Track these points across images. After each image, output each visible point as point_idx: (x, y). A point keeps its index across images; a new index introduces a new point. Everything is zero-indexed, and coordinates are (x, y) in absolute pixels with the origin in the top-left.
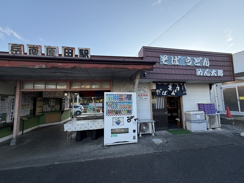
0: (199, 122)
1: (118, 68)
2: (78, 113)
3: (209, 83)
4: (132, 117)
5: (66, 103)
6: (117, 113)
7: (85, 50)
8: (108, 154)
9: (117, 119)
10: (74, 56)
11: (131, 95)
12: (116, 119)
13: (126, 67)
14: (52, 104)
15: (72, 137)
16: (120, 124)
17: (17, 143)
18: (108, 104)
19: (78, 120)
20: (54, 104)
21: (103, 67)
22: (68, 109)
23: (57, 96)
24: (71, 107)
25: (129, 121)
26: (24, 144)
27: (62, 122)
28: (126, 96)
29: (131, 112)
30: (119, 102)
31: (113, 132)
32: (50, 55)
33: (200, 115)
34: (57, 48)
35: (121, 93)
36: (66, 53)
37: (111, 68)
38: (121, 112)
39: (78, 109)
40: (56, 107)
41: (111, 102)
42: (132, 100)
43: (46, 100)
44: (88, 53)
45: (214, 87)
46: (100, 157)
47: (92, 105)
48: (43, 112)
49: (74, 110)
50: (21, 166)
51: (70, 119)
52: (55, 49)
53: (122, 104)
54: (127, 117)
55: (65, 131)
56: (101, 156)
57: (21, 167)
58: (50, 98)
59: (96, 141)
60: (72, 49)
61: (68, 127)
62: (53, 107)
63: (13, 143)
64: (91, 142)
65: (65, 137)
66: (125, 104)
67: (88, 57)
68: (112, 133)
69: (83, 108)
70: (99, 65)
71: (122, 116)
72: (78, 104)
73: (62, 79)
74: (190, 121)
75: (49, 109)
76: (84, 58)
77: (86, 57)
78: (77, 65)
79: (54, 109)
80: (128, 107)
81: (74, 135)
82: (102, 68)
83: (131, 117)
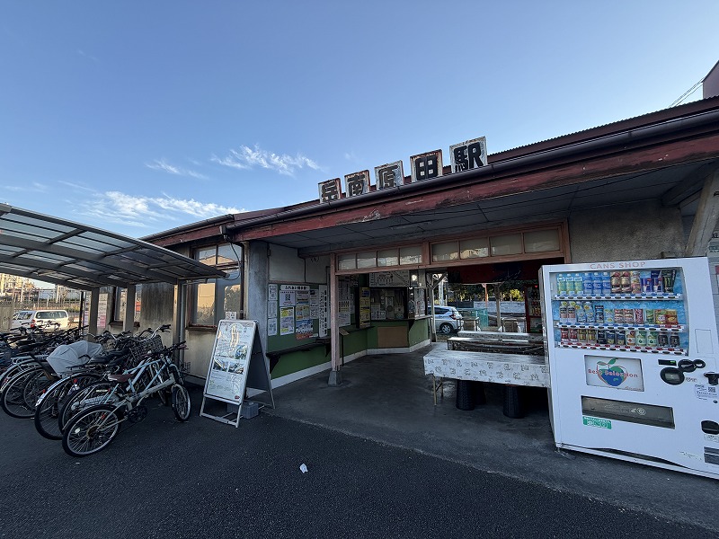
1: (605, 172)
2: (446, 329)
4: (692, 366)
5: (417, 300)
6: (605, 342)
7: (471, 147)
8: (580, 484)
9: (607, 361)
10: (440, 173)
11: (675, 272)
12: (603, 364)
13: (643, 160)
14: (387, 302)
15: (445, 395)
16: (623, 385)
17: (340, 381)
18: (563, 306)
19: (454, 349)
20: (391, 304)
21: (535, 183)
22: (423, 316)
23: (397, 282)
24: (427, 311)
25: (671, 376)
26: (349, 386)
27: (412, 349)
28: (647, 276)
29: (682, 340)
30: (613, 298)
31: (589, 409)
32: (386, 186)
34: (399, 165)
35: (617, 265)
36: (422, 169)
37: (568, 178)
38: (624, 338)
39: (445, 318)
40: (396, 310)
41: (575, 298)
42: (681, 289)
43: (376, 293)
44: (479, 152)
46: (547, 480)
47: (484, 306)
48: (371, 321)
49: (436, 320)
50: (353, 432)
51: (428, 342)
52: (396, 167)
53: (626, 307)
54: (661, 362)
55: (426, 373)
56: (551, 479)
57: (354, 435)
58: (384, 288)
59: (521, 422)
60: (435, 156)
61: (435, 365)
62: (390, 309)
63: (333, 380)
64: (502, 422)
65: (426, 390)
66: (643, 306)
67: (480, 164)
68: (585, 412)
69: (458, 315)
70: (521, 179)
71: (628, 354)
72: (441, 303)
73: (410, 238)
75: (383, 315)
76: (469, 171)
77: (476, 166)
78: (450, 195)
79: (391, 315)
80: (661, 319)
81: (447, 390)
82: (532, 188)
83: (682, 362)
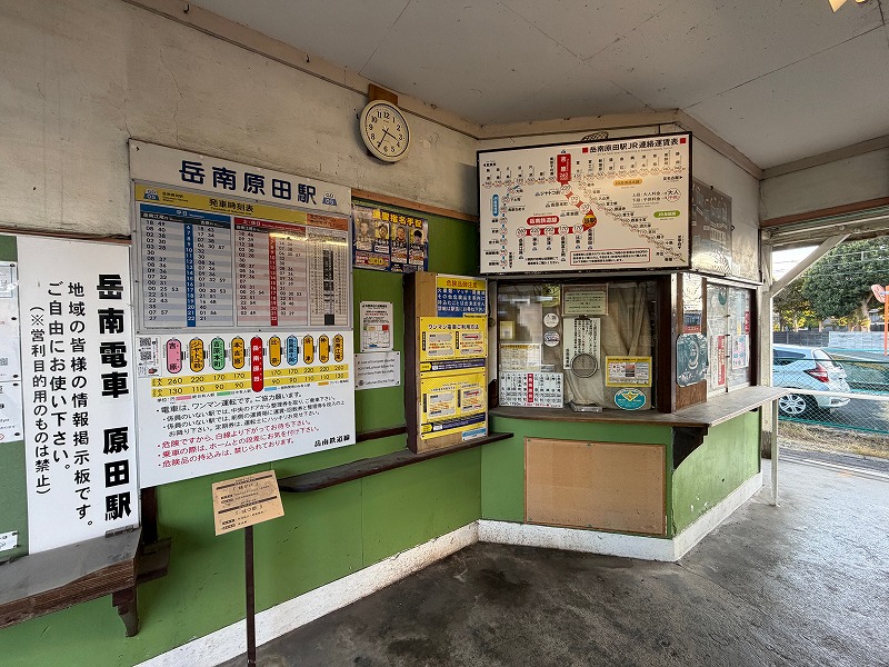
2: (791, 402)
5: (717, 330)
14: (574, 339)
20: (591, 344)
40: (615, 371)
48: (495, 413)
75: (550, 390)
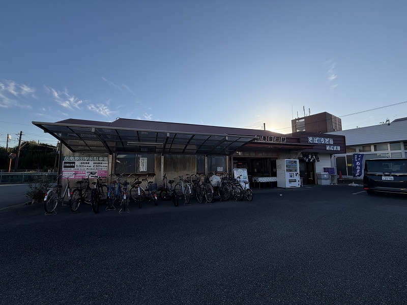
0: (326, 179)
3: (330, 154)
9: (291, 174)
16: (292, 177)
31: (289, 181)
33: (326, 175)
45: (333, 156)
54: (295, 173)
74: (321, 179)
